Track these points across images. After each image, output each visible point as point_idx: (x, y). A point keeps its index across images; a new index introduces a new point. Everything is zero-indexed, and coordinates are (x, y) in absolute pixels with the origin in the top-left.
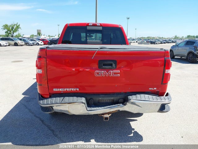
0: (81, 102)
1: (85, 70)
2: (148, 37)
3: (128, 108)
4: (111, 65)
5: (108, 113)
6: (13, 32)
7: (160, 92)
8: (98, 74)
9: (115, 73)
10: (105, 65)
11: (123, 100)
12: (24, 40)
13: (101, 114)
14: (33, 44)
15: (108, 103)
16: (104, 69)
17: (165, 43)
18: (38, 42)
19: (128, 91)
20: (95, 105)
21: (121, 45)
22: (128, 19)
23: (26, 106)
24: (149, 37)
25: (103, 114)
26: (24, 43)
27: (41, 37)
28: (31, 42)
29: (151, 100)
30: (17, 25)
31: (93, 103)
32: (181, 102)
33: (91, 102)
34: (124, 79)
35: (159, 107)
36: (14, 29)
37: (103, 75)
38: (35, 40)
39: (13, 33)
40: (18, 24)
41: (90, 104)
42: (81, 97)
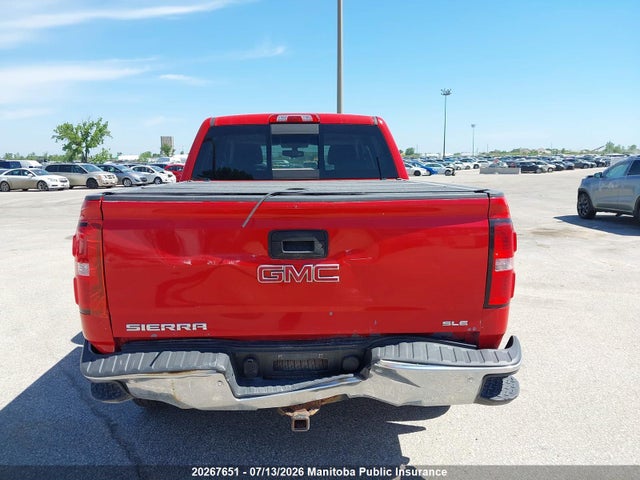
0: (213, 369)
1: (224, 263)
2: (514, 151)
3: (373, 387)
4: (310, 246)
5: (308, 406)
6: (87, 147)
7: (481, 334)
8: (267, 274)
9: (325, 273)
10: (288, 246)
11: (357, 361)
12: (117, 171)
13: (282, 408)
14: (144, 180)
15: (309, 370)
16: (288, 260)
17: (570, 168)
18: (158, 174)
19: (371, 331)
20: (264, 378)
21: (379, 181)
22: (448, 93)
23: (73, 379)
24: (518, 150)
25: (291, 409)
26: (114, 180)
27: (171, 159)
28: (137, 176)
29: (450, 363)
30: (98, 124)
31: (256, 372)
32: (591, 368)
33: (251, 368)
34: (355, 291)
35: (476, 386)
36: (89, 139)
37: (284, 278)
38: (148, 170)
39: (87, 151)
40: (102, 123)
41: (245, 375)
42: (216, 350)
